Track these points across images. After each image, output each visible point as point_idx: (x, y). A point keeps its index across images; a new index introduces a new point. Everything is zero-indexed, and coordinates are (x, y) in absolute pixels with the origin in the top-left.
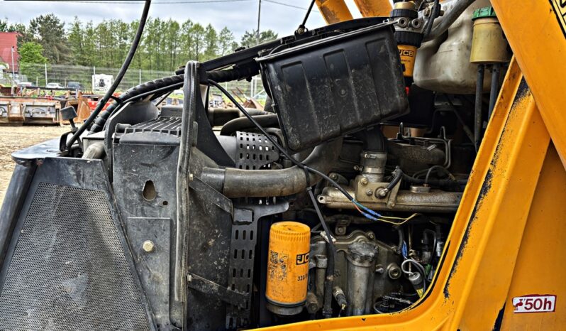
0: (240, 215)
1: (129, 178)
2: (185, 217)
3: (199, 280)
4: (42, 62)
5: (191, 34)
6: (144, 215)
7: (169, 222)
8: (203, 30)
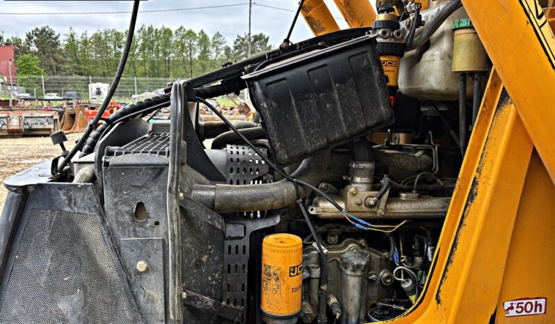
0: (233, 230)
1: (120, 201)
2: (176, 236)
3: (194, 297)
4: (39, 74)
5: (184, 40)
6: (136, 236)
7: (161, 242)
8: (195, 35)
